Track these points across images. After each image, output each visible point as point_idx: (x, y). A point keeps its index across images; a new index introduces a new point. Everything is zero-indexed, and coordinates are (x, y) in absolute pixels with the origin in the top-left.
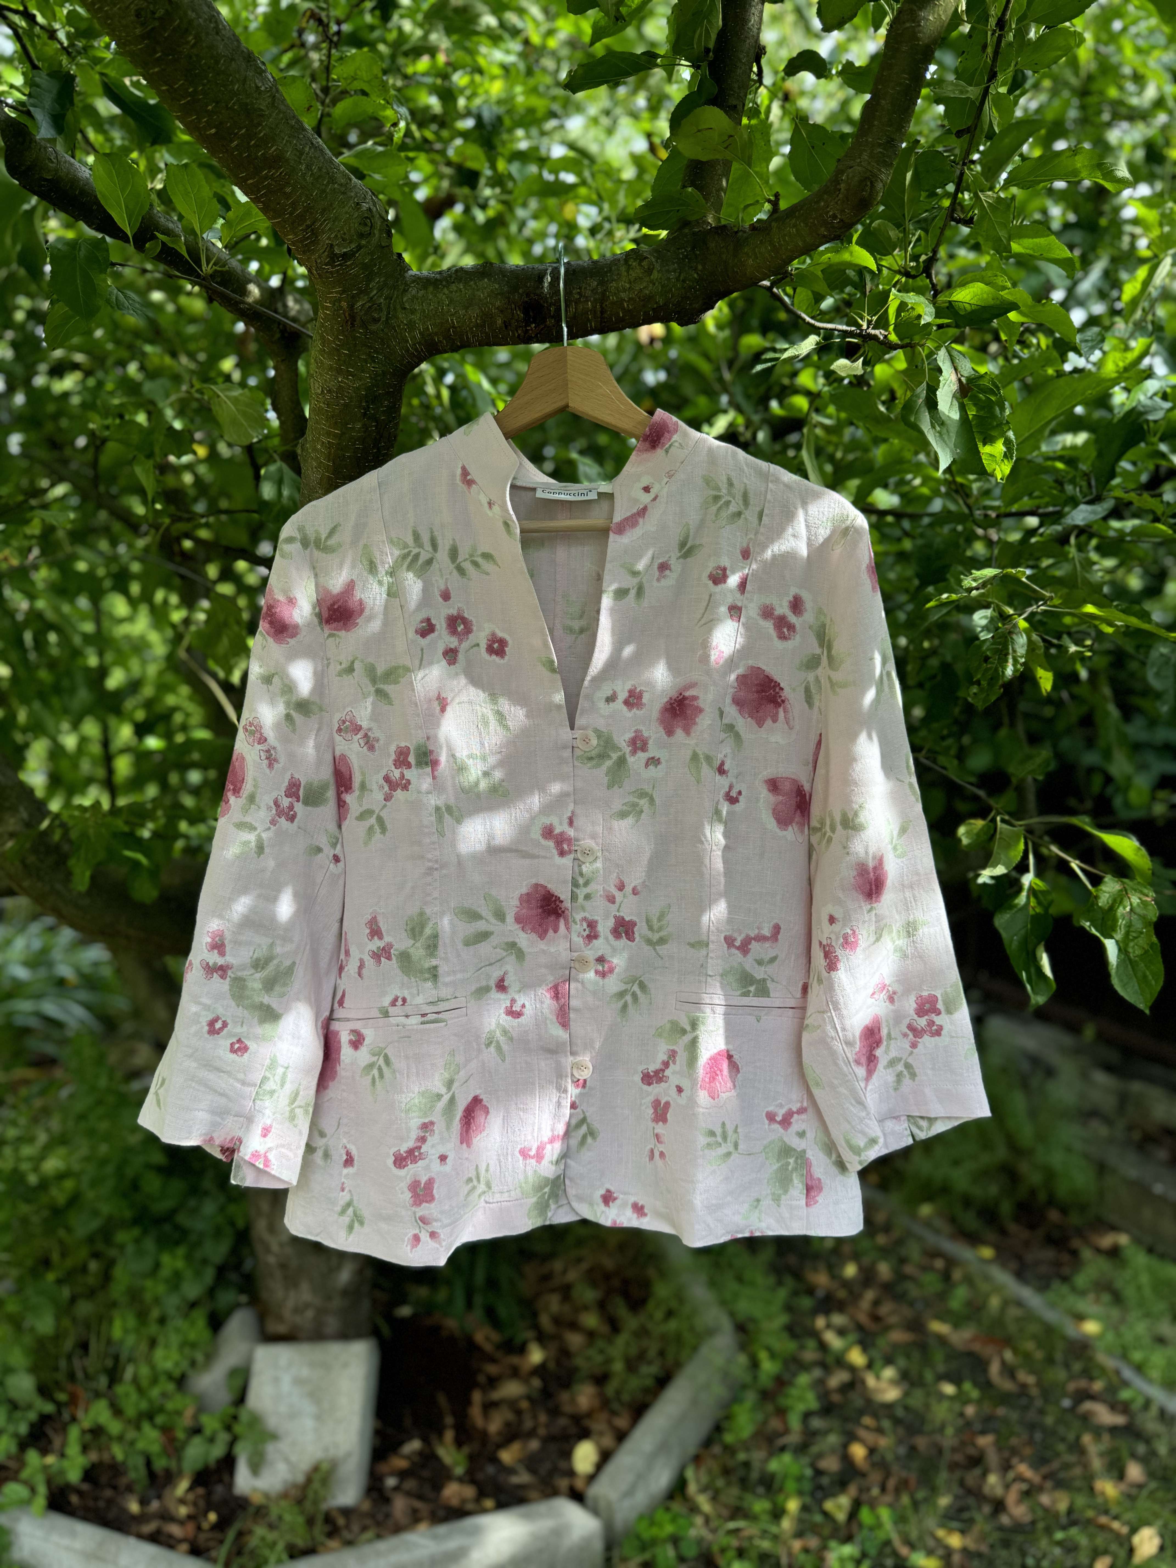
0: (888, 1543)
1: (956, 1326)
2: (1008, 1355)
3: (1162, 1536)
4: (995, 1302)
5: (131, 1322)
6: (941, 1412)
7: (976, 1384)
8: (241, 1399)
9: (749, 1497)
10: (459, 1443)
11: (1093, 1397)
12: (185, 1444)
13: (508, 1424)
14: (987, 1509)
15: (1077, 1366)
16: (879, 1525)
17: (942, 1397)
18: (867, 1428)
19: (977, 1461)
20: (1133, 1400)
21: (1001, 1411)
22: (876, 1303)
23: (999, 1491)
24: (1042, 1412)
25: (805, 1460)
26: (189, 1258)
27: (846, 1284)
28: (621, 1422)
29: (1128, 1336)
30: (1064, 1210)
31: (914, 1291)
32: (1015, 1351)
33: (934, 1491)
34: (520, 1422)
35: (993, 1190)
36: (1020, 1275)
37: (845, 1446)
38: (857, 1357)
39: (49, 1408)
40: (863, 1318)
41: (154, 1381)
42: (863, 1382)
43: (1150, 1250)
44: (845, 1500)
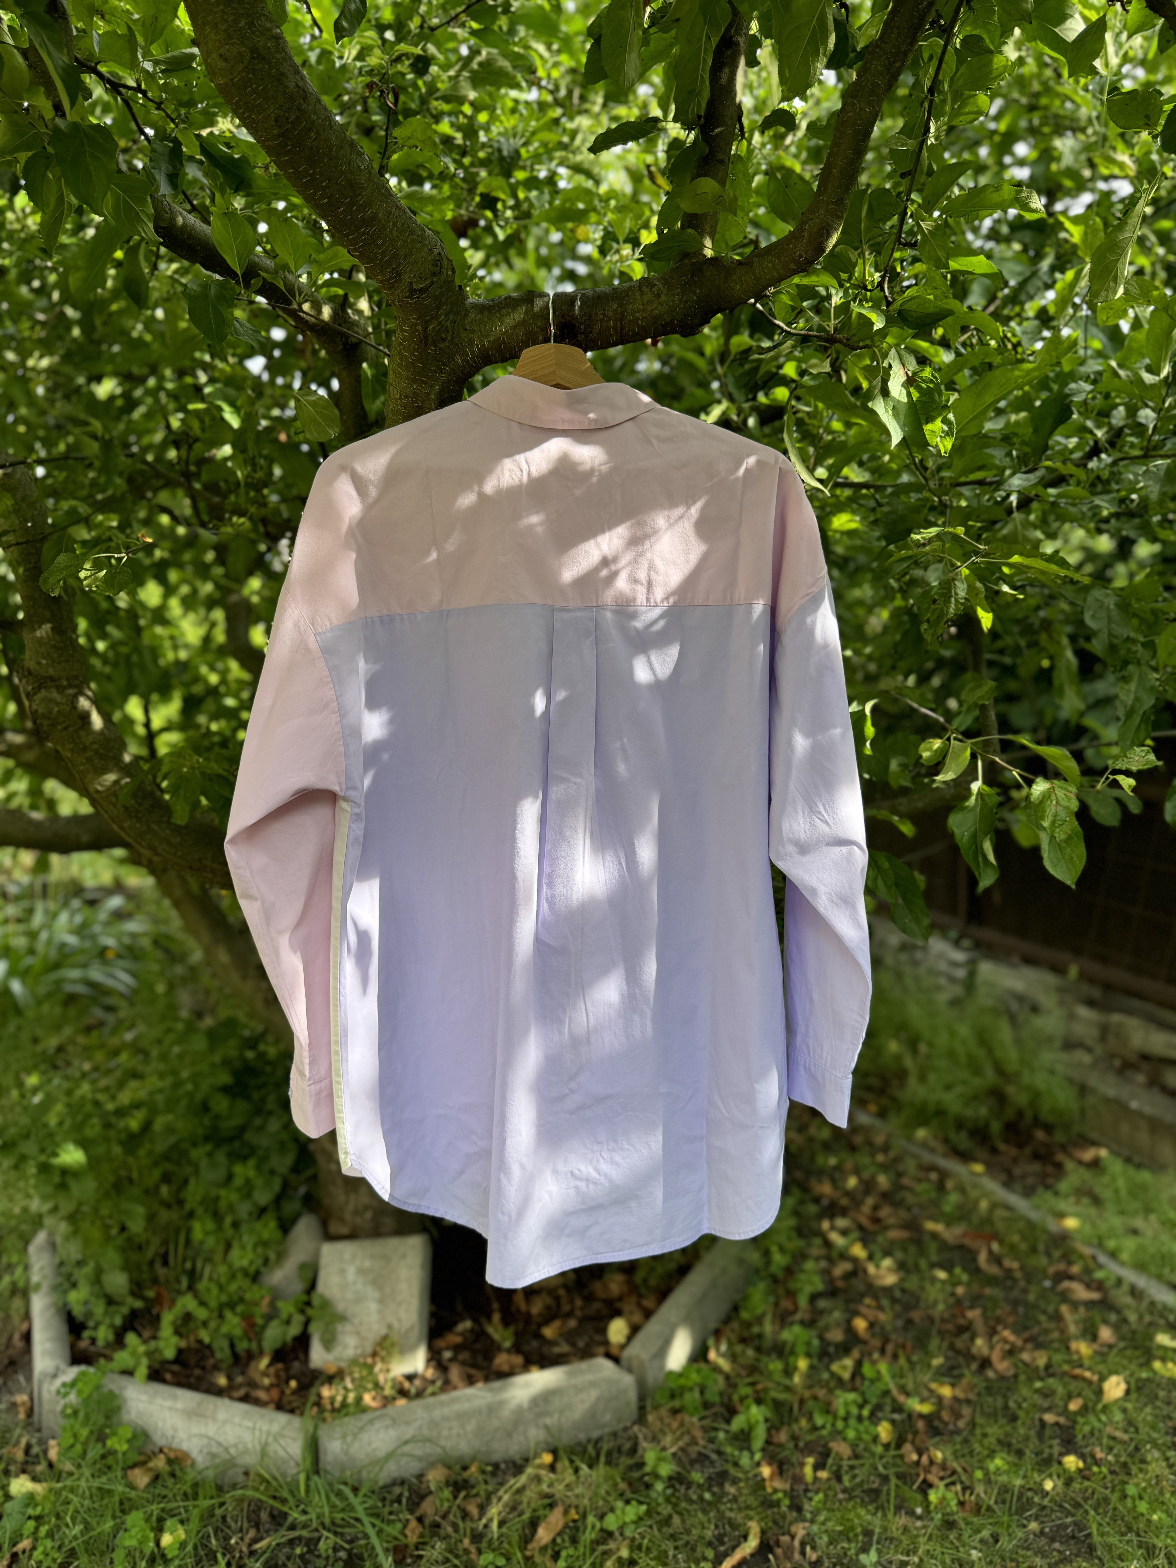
0: (886, 1393)
1: (948, 1224)
2: (995, 1246)
3: (1128, 1383)
4: (984, 1205)
5: (210, 1225)
6: (933, 1293)
7: (965, 1269)
8: (312, 1286)
9: (764, 1359)
10: (506, 1323)
11: (1071, 1278)
12: (264, 1327)
13: (548, 1308)
14: (974, 1366)
15: (1057, 1254)
16: (879, 1377)
17: (934, 1280)
18: (869, 1306)
19: (966, 1329)
20: (1108, 1278)
21: (988, 1291)
22: (875, 1208)
23: (985, 1351)
24: (1025, 1291)
25: (814, 1332)
26: (258, 1168)
27: (848, 1194)
28: (649, 1303)
29: (1103, 1227)
30: (1048, 1128)
31: (910, 1199)
32: (1001, 1242)
33: (929, 1355)
34: (559, 1304)
35: (983, 1111)
36: (1008, 1184)
37: (849, 1322)
38: (858, 1251)
39: (138, 1304)
40: (864, 1221)
41: (233, 1277)
42: (865, 1271)
43: (1128, 1160)
44: (848, 1362)
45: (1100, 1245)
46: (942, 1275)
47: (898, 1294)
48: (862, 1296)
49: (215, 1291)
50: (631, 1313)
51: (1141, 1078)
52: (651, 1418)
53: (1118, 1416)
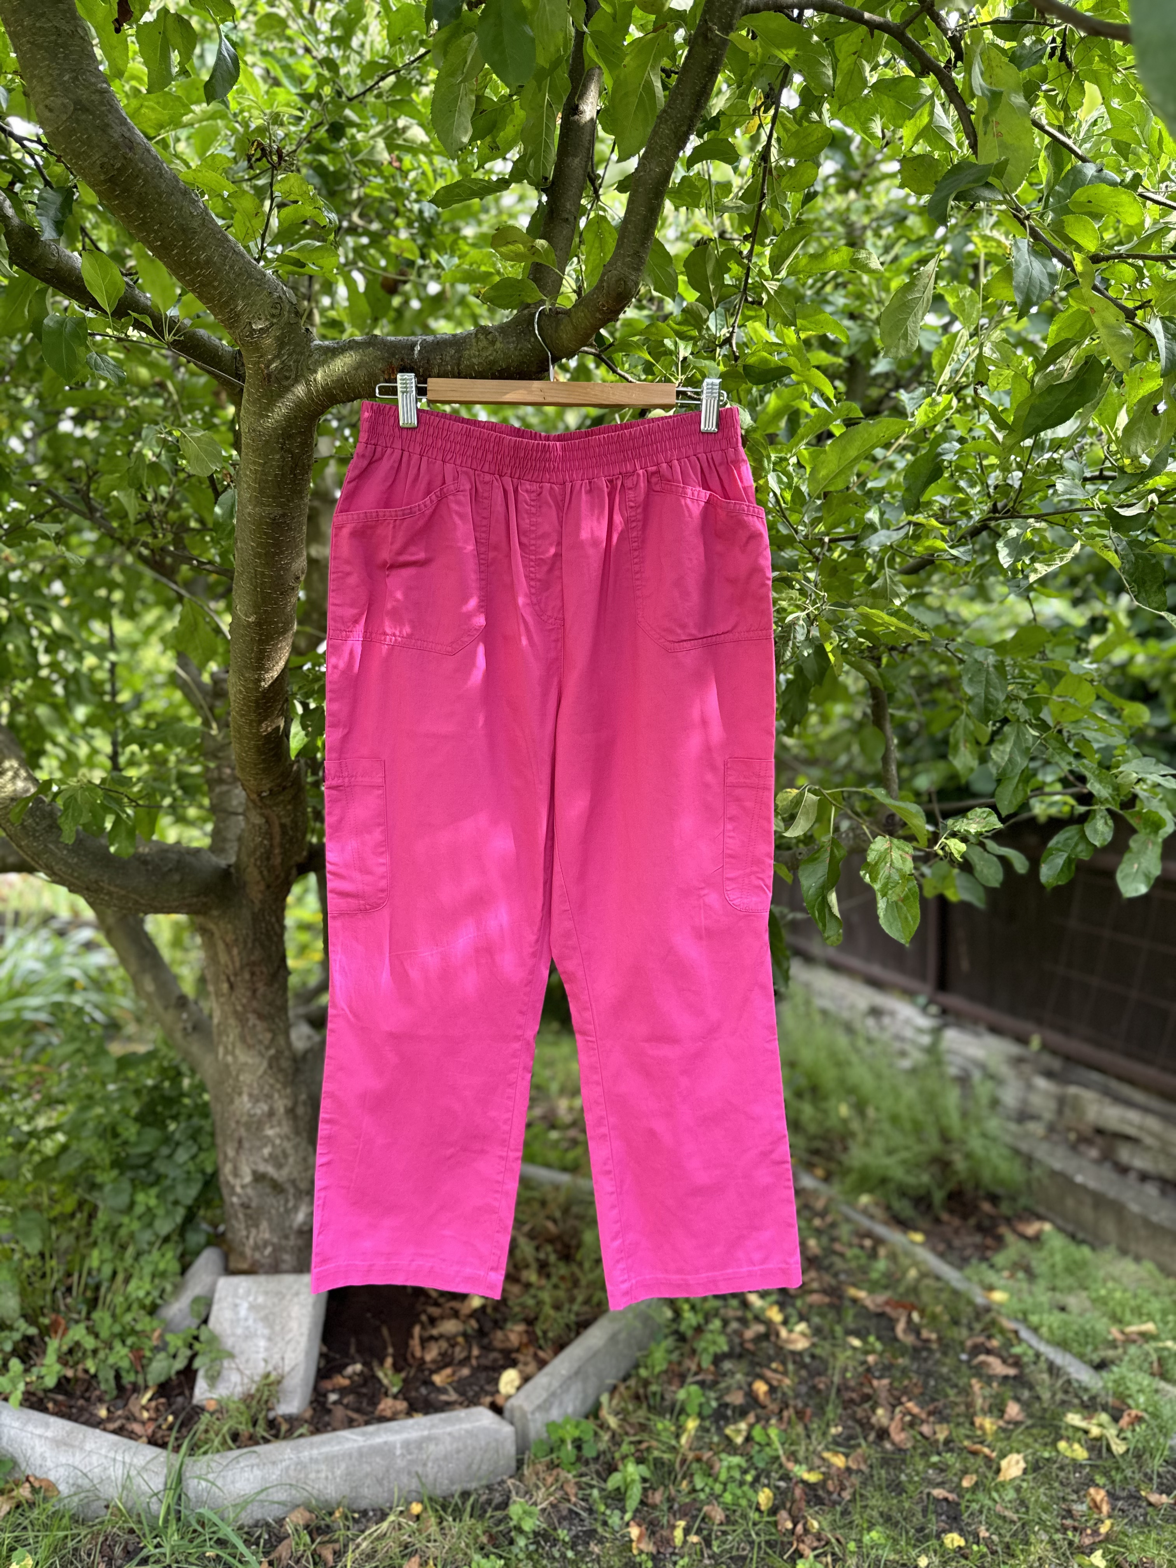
0: (774, 1459)
1: (871, 1292)
2: (916, 1316)
3: (1026, 1461)
4: (913, 1273)
5: (108, 1254)
6: (844, 1359)
7: (879, 1338)
8: (204, 1321)
9: (655, 1418)
10: (397, 1368)
11: (989, 1352)
12: (151, 1360)
13: (443, 1354)
14: (872, 1437)
15: (978, 1327)
16: (768, 1442)
17: (846, 1346)
18: (775, 1371)
19: (869, 1398)
20: (1026, 1354)
21: (901, 1361)
23: (885, 1421)
24: (939, 1363)
25: (713, 1394)
26: (161, 1197)
28: (545, 1354)
29: (1030, 1302)
30: (995, 1200)
31: (839, 1264)
32: (922, 1313)
33: (827, 1423)
34: (454, 1353)
36: (944, 1254)
37: (750, 1385)
38: (776, 1315)
39: (32, 1331)
41: (129, 1309)
42: (777, 1335)
43: (1073, 1237)
44: (743, 1426)
45: (1025, 1320)
46: (856, 1343)
47: (807, 1360)
48: (771, 1359)
49: (108, 1320)
50: (526, 1364)
51: (1094, 1153)
52: (526, 1471)
53: (1011, 1494)
